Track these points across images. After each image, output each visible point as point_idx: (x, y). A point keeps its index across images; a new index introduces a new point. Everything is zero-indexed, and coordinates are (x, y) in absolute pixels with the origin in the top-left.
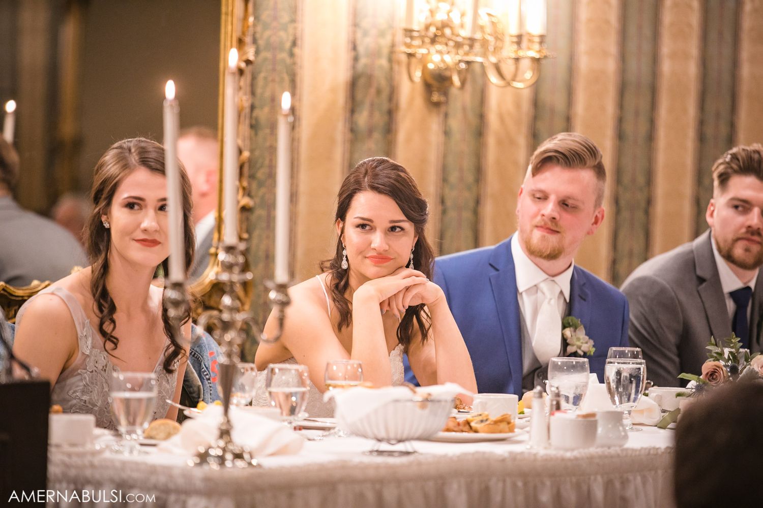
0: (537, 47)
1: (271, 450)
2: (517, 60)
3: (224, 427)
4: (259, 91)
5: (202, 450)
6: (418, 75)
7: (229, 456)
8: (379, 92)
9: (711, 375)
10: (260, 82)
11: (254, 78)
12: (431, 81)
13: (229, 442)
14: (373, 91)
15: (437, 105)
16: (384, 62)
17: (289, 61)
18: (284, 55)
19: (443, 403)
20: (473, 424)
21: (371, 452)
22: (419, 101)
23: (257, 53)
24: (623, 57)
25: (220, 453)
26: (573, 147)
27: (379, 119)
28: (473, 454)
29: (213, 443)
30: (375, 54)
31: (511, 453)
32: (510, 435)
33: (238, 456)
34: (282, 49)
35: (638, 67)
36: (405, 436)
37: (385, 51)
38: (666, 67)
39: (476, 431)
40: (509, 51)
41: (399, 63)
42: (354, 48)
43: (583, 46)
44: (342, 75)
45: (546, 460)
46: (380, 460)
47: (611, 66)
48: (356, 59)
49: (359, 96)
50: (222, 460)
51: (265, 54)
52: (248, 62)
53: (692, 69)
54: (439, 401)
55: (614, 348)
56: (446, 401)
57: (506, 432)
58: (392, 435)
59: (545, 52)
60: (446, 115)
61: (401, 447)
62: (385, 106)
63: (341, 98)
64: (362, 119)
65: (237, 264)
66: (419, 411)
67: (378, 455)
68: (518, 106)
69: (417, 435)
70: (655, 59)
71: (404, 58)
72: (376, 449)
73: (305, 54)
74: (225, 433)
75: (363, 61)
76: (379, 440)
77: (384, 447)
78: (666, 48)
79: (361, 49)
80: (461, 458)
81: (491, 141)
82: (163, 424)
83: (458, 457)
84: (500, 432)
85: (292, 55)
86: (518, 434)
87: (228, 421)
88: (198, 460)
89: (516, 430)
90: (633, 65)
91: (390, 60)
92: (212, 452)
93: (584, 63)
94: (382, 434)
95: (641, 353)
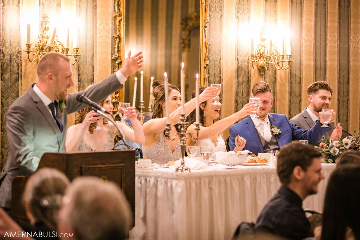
0: (289, 58)
1: (198, 168)
2: (283, 62)
3: (182, 162)
4: (210, 73)
5: (177, 168)
6: (255, 67)
7: (184, 170)
8: (245, 72)
9: (322, 146)
10: (211, 70)
11: (209, 69)
12: (260, 69)
13: (184, 166)
14: (243, 72)
15: (262, 75)
16: (246, 64)
17: (219, 64)
18: (218, 63)
19: (244, 155)
20: (256, 161)
21: (226, 168)
22: (257, 74)
23: (210, 62)
24: (316, 61)
25: (181, 169)
26: (263, 87)
27: (245, 79)
28: (251, 168)
29: (180, 167)
30: (243, 62)
31: (262, 168)
32: (266, 163)
33: (186, 170)
34: (217, 61)
35: (320, 63)
36: (234, 164)
37: (247, 61)
38: (328, 63)
39: (257, 163)
40: (281, 60)
41: (250, 64)
42: (238, 60)
43: (304, 58)
44: (234, 67)
45: (272, 170)
46: (228, 170)
47: (312, 63)
48: (238, 63)
49: (239, 73)
50: (182, 171)
51: (211, 63)
52: (207, 65)
53: (336, 63)
54: (243, 155)
55: (300, 140)
56: (245, 155)
57: (265, 163)
58: (231, 164)
59: (291, 60)
60: (265, 78)
61: (233, 167)
62: (247, 76)
63: (234, 74)
64: (240, 79)
65: (185, 119)
66: (237, 157)
67: (228, 169)
68: (286, 75)
69: (237, 164)
70: (325, 61)
71: (251, 62)
72: (227, 168)
73: (223, 62)
74: (183, 164)
75: (240, 64)
76: (228, 165)
77: (229, 167)
78: (328, 58)
79: (239, 60)
80: (248, 169)
81: (278, 84)
82: (172, 162)
83: (247, 169)
84: (263, 163)
85: (220, 62)
86: (268, 163)
87: (184, 161)
88: (176, 171)
89: (268, 162)
90: (319, 63)
91: (248, 63)
92: (179, 168)
93: (304, 62)
94: (228, 164)
95: (307, 141)
